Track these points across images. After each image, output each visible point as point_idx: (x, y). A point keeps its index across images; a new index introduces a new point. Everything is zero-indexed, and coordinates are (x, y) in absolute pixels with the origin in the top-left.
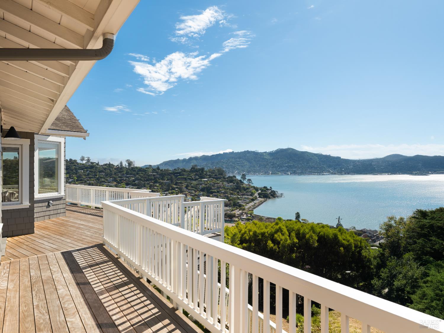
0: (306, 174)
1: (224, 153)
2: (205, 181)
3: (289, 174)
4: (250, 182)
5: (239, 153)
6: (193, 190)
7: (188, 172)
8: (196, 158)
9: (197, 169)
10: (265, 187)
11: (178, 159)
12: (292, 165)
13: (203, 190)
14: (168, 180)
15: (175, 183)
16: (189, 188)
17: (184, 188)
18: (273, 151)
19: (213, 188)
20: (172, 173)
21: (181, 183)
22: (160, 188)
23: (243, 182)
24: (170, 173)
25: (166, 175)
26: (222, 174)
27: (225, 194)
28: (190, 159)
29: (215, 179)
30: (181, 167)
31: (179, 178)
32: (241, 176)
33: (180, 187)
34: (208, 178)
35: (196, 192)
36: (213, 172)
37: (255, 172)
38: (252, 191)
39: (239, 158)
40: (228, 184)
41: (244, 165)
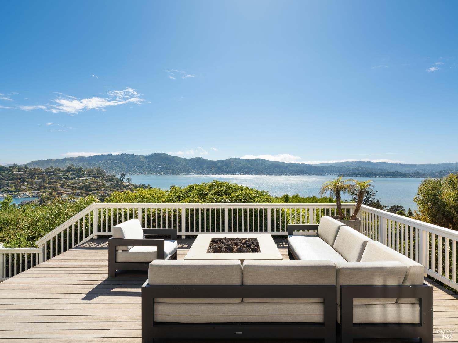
0: (176, 174)
1: (101, 155)
2: (83, 179)
3: (163, 174)
4: (130, 180)
5: (117, 155)
6: (70, 188)
7: (63, 171)
8: (71, 159)
9: (74, 169)
10: (143, 185)
11: (51, 160)
12: (165, 166)
13: (81, 188)
14: (39, 179)
15: (47, 182)
16: (65, 187)
17: (59, 187)
18: (148, 155)
19: (92, 186)
20: (44, 172)
21: (55, 182)
22: (29, 188)
23: (122, 181)
24: (41, 172)
25: (36, 174)
26: (101, 174)
27: (105, 191)
28: (65, 160)
29: (93, 178)
30: (55, 166)
31: (53, 177)
32: (121, 175)
33: (54, 186)
34: (86, 177)
35: (73, 190)
36: (92, 171)
37: (132, 172)
38: (132, 188)
39: (117, 160)
40: (108, 182)
41: (122, 166)
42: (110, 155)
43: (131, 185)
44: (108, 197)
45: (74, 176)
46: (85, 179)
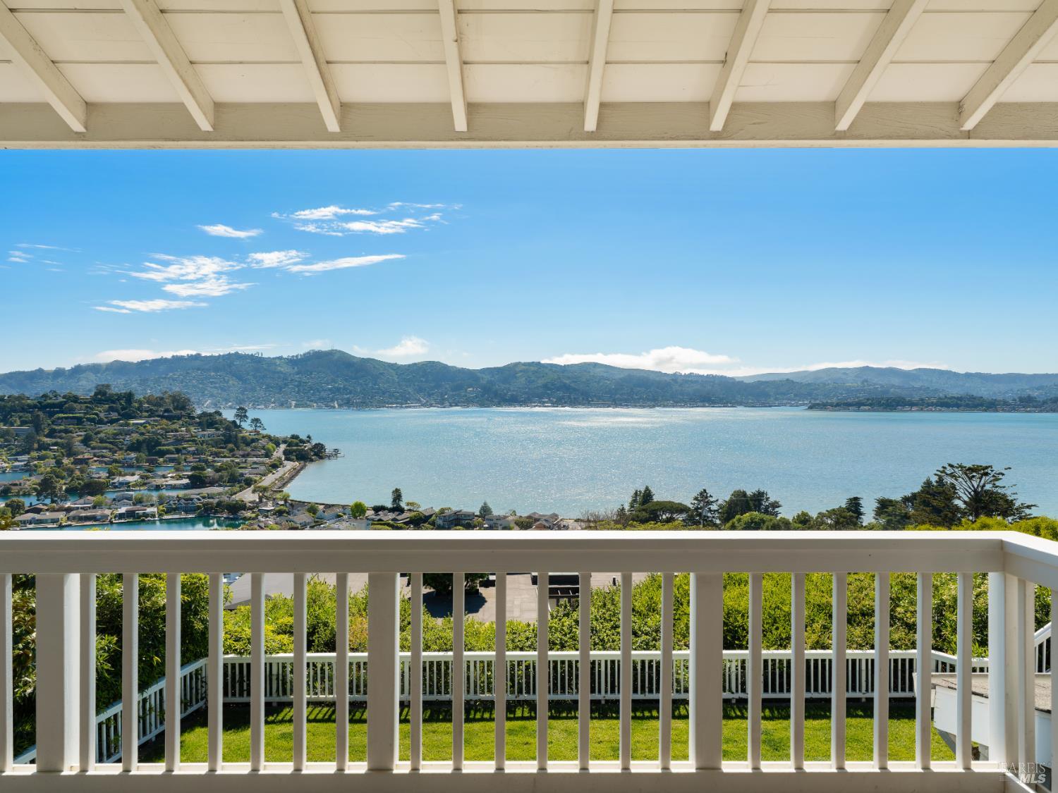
1: (173, 356)
2: (137, 424)
4: (258, 425)
5: (216, 356)
6: (106, 448)
7: (85, 403)
8: (94, 368)
9: (112, 395)
12: (342, 386)
13: (135, 447)
14: (23, 423)
15: (47, 432)
17: (77, 443)
18: (297, 356)
19: (163, 441)
20: (35, 406)
21: (66, 431)
23: (240, 426)
24: (28, 405)
25: (16, 411)
26: (183, 408)
27: (199, 454)
28: (80, 370)
29: (165, 421)
30: (61, 389)
31: (59, 418)
32: (234, 412)
33: (65, 441)
34: (146, 417)
35: (115, 452)
36: (157, 402)
37: (256, 402)
38: (266, 446)
39: (216, 369)
40: (203, 430)
41: (229, 387)
44: (210, 469)
46: (143, 421)
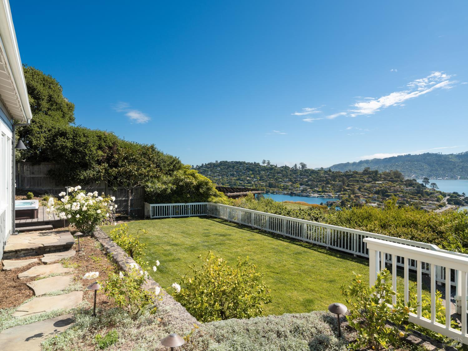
1: (398, 156)
2: (379, 183)
4: (435, 186)
6: (366, 192)
7: (360, 174)
8: (367, 162)
9: (370, 172)
10: (455, 193)
11: (348, 163)
13: (377, 192)
14: (339, 181)
15: (346, 185)
16: (362, 190)
17: (356, 190)
19: (389, 191)
20: (343, 176)
21: (353, 185)
22: (332, 189)
23: (425, 186)
24: (341, 175)
25: (337, 177)
26: (399, 177)
27: (404, 197)
28: (361, 162)
29: (390, 182)
30: (353, 169)
31: (351, 180)
32: (423, 180)
33: (352, 188)
34: (382, 181)
35: (369, 194)
36: (388, 175)
37: (437, 176)
38: (438, 196)
39: (418, 161)
40: (407, 187)
41: (424, 169)
42: (409, 155)
43: (437, 192)
44: (407, 205)
45: (370, 180)
46: (381, 182)
